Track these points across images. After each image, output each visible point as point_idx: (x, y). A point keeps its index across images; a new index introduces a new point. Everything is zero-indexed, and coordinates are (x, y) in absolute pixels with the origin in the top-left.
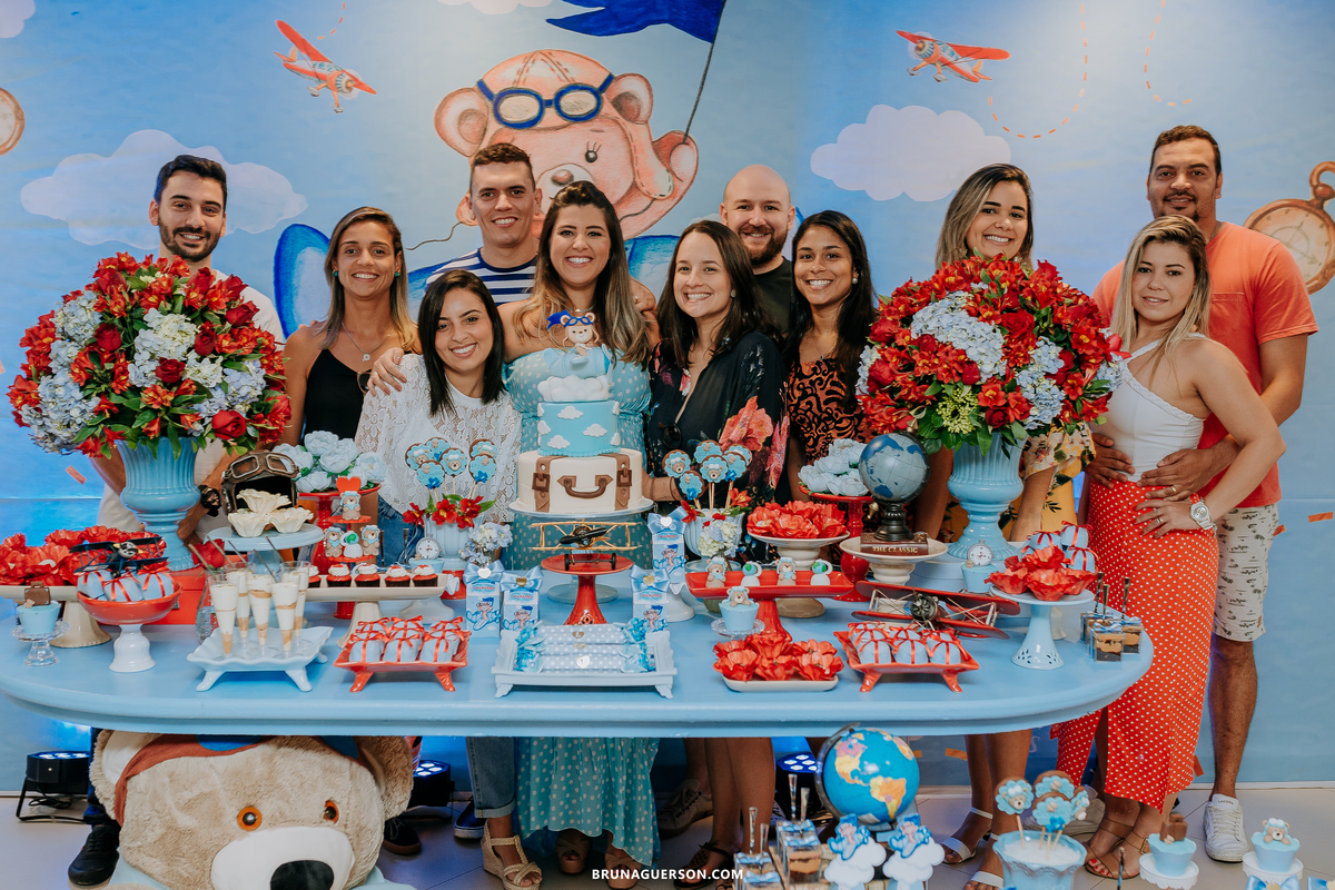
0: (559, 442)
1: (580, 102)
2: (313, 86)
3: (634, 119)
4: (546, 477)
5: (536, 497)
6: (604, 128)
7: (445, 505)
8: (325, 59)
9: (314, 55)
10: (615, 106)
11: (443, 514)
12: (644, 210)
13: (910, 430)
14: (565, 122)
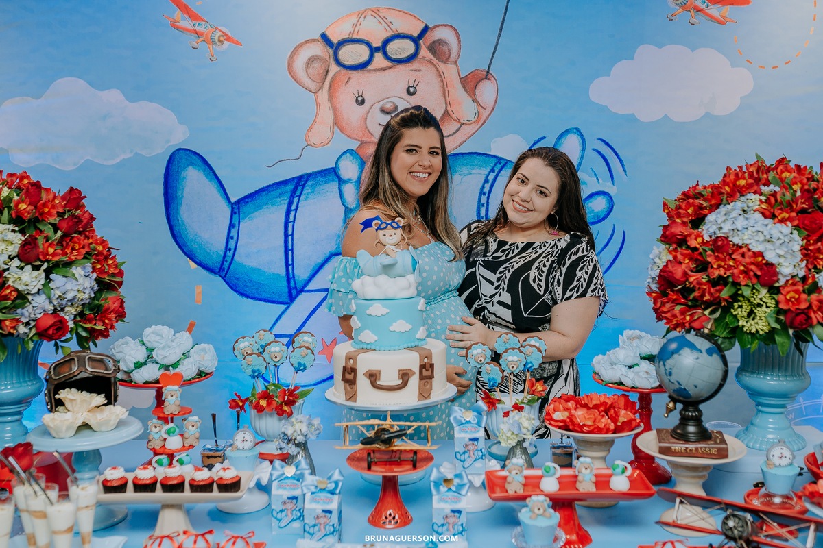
0: (368, 336)
1: (402, 48)
2: (193, 40)
3: (446, 60)
4: (354, 370)
5: (345, 388)
6: (422, 68)
7: (266, 395)
8: (202, 20)
9: (194, 17)
10: (430, 50)
11: (263, 403)
12: (455, 133)
13: (706, 331)
14: (391, 64)
